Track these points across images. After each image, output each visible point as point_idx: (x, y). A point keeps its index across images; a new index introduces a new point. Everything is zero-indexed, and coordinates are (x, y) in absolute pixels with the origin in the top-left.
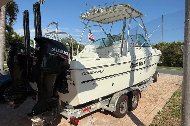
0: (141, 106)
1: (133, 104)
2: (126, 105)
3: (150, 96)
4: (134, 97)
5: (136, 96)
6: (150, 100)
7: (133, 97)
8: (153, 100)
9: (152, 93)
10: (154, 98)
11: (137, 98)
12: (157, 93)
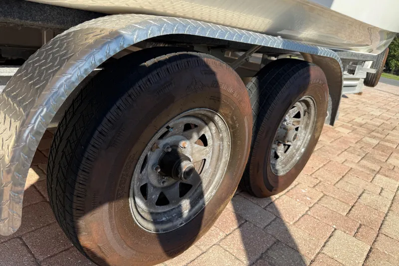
0: (321, 172)
1: (277, 157)
2: (219, 159)
3: (354, 130)
4: (298, 116)
5: (307, 112)
6: (358, 146)
7: (292, 112)
8: (369, 144)
9: (359, 120)
10: (375, 142)
11: (315, 123)
12: (378, 124)
